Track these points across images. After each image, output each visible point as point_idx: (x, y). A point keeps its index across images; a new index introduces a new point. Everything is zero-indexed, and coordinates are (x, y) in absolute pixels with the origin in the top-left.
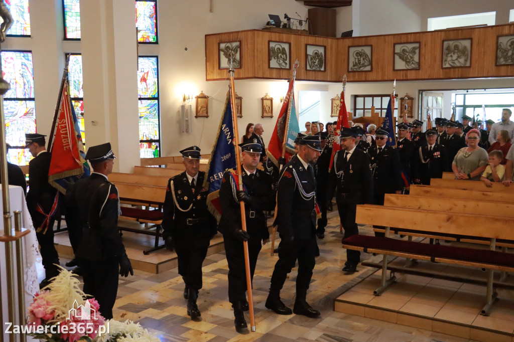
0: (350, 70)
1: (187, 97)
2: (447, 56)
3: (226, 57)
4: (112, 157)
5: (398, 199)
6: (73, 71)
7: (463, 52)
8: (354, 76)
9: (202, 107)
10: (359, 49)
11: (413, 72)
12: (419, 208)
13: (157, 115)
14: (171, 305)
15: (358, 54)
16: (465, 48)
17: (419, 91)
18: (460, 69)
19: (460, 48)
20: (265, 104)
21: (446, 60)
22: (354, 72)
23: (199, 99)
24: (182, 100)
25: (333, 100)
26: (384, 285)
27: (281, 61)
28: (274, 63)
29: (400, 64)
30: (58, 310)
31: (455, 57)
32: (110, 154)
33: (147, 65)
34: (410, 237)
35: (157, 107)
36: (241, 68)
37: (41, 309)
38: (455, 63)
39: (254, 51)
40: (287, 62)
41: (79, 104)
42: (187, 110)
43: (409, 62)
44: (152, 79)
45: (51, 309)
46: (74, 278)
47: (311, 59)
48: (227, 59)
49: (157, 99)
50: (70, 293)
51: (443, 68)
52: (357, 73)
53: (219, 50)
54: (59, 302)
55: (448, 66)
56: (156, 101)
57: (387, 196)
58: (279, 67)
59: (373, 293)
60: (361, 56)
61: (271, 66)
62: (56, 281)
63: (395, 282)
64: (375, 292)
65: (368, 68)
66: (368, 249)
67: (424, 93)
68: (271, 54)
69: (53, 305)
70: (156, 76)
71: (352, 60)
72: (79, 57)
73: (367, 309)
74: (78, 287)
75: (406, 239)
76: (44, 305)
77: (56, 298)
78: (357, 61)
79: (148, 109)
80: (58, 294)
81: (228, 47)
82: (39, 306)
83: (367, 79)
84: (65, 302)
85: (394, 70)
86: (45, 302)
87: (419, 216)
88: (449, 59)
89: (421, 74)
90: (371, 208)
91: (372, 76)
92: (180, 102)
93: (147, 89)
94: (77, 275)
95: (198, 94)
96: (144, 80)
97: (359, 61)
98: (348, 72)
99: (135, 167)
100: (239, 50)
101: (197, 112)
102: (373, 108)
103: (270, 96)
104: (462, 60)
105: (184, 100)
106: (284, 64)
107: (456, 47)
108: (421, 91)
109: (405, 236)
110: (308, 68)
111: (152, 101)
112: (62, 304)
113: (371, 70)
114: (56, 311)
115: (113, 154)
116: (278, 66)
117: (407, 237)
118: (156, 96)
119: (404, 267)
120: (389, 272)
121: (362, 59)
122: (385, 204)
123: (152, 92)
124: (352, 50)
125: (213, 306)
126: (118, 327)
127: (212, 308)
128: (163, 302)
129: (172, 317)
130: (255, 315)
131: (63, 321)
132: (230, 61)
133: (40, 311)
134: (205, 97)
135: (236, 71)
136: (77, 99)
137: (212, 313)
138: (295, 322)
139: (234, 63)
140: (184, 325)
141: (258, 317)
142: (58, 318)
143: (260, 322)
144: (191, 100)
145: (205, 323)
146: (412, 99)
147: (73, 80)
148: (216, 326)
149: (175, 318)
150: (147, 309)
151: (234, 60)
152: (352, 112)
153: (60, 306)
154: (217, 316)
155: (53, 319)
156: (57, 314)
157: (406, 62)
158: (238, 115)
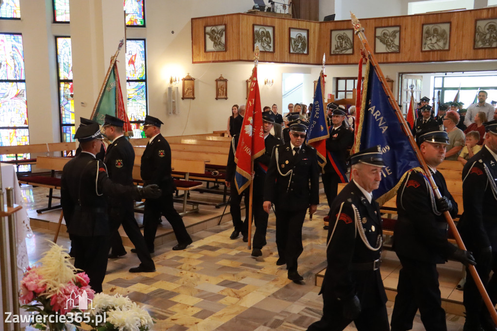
0: (332, 53)
1: (174, 79)
2: (426, 39)
3: (212, 40)
4: (100, 137)
6: (63, 53)
7: (442, 35)
8: (336, 59)
9: (188, 89)
10: (341, 33)
11: (394, 55)
13: (145, 96)
14: (159, 281)
15: (340, 37)
16: (444, 31)
17: (399, 73)
18: (439, 52)
19: (439, 31)
21: (425, 44)
23: (186, 81)
24: (169, 82)
25: (315, 82)
27: (265, 45)
29: (381, 48)
30: (50, 283)
31: (434, 40)
32: (98, 134)
33: (134, 48)
34: (389, 215)
35: (144, 89)
36: (226, 51)
38: (434, 46)
39: (239, 34)
40: (271, 45)
41: (69, 86)
42: (174, 92)
43: (390, 46)
44: (139, 61)
45: (43, 283)
46: (65, 253)
47: (295, 42)
48: (213, 42)
49: (145, 81)
50: (61, 267)
51: (422, 51)
53: (205, 33)
54: (50, 275)
55: (427, 49)
56: (144, 83)
58: (264, 50)
60: (342, 39)
62: (47, 255)
67: (404, 76)
68: (255, 37)
69: (45, 279)
70: (144, 59)
71: (334, 43)
72: (69, 40)
74: (68, 262)
75: (385, 216)
76: (36, 279)
77: (48, 272)
78: (339, 45)
79: (136, 91)
80: (49, 268)
81: (213, 30)
82: (31, 280)
83: (349, 62)
84: (56, 276)
85: (375, 53)
86: (37, 276)
88: (429, 42)
89: (401, 57)
91: (353, 59)
92: (166, 84)
93: (135, 71)
95: (185, 76)
96: (132, 62)
97: (341, 44)
98: (331, 55)
100: (224, 33)
101: (184, 93)
102: (354, 90)
104: (441, 44)
105: (171, 82)
106: (268, 47)
107: (436, 30)
108: (401, 74)
109: (385, 214)
110: (292, 51)
111: (140, 83)
112: (53, 278)
113: (353, 54)
114: (48, 284)
115: (101, 134)
116: (262, 49)
117: (387, 215)
118: (144, 78)
121: (344, 42)
123: (139, 75)
124: (334, 34)
125: (199, 280)
126: (107, 301)
127: (198, 283)
128: (152, 277)
129: (160, 292)
130: (240, 290)
131: (55, 294)
132: (216, 44)
133: (32, 284)
134: (191, 79)
135: (221, 54)
136: (67, 81)
137: (198, 288)
138: (278, 296)
139: (220, 46)
140: (172, 299)
141: (243, 292)
142: (50, 291)
143: (244, 296)
144: (177, 82)
145: (191, 297)
146: (392, 81)
147: (62, 62)
148: (202, 300)
149: (162, 293)
150: (135, 284)
151: (220, 43)
152: (334, 94)
153: (51, 280)
154: (203, 291)
155: (45, 292)
156: (49, 288)
157: (387, 45)
158: (224, 97)
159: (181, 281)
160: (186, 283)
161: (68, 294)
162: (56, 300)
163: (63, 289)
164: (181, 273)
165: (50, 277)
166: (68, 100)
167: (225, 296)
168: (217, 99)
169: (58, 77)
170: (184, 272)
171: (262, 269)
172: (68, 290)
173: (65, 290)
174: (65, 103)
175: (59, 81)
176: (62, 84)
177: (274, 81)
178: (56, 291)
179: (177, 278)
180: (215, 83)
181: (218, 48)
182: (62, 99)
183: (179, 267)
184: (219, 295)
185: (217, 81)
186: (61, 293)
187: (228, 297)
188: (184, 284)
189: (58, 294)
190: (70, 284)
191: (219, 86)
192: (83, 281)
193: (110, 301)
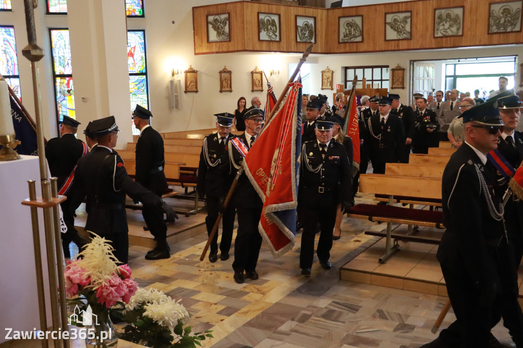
0: (341, 41)
1: (176, 71)
3: (215, 30)
4: (116, 130)
5: (399, 168)
6: (58, 47)
8: (345, 47)
9: (191, 82)
10: (350, 19)
11: (405, 42)
12: (421, 176)
13: (145, 90)
14: (177, 279)
15: (349, 25)
17: (411, 61)
18: (452, 38)
20: (254, 78)
22: (345, 43)
23: (188, 74)
24: (171, 75)
25: (323, 72)
26: (388, 253)
27: (271, 34)
28: (264, 36)
29: (392, 34)
30: (94, 275)
32: (114, 127)
33: (135, 39)
34: (411, 205)
35: (145, 83)
36: (230, 41)
37: (77, 275)
38: (447, 32)
39: (243, 23)
40: (277, 34)
41: (65, 81)
42: (176, 85)
43: (401, 32)
44: (139, 54)
45: (87, 275)
46: (108, 244)
48: (216, 32)
49: (146, 74)
50: (104, 259)
51: (435, 38)
52: (348, 44)
53: (208, 23)
54: (94, 267)
55: (440, 35)
56: (144, 77)
57: (388, 165)
58: (269, 39)
59: (378, 261)
60: (351, 26)
61: (261, 39)
62: (89, 247)
63: (398, 250)
64: (380, 260)
65: (359, 39)
66: (373, 217)
67: (415, 63)
68: (261, 25)
69: (88, 271)
70: (144, 51)
71: (343, 30)
72: (67, 32)
73: (373, 275)
75: (408, 207)
76: (79, 271)
77: (92, 264)
78: (347, 32)
79: (136, 85)
80: (92, 260)
81: (216, 19)
82: (74, 273)
83: (358, 51)
84: (99, 268)
85: (386, 40)
86: (80, 269)
87: (422, 184)
89: (413, 44)
90: (374, 177)
91: (363, 47)
92: (168, 77)
93: (134, 64)
94: (110, 241)
95: (187, 68)
96: (131, 55)
97: (350, 31)
98: (339, 43)
99: (128, 143)
100: (228, 22)
101: (186, 87)
102: (364, 80)
103: (260, 69)
105: (173, 75)
106: (273, 36)
108: (412, 62)
109: (407, 204)
110: (299, 40)
111: (140, 76)
112: (97, 270)
113: (362, 41)
114: (92, 276)
115: (117, 128)
116: (267, 38)
117: (409, 205)
118: (144, 71)
119: (407, 234)
120: (392, 240)
121: (353, 29)
122: (386, 172)
123: (139, 68)
124: (343, 21)
125: (219, 278)
126: (143, 295)
127: (218, 280)
128: (169, 276)
129: (180, 290)
130: (263, 286)
131: (100, 286)
132: (219, 34)
133: (76, 276)
134: (194, 72)
135: (225, 44)
136: (63, 76)
137: (218, 285)
138: (303, 291)
139: (223, 36)
140: (193, 297)
141: (266, 288)
142: (95, 283)
143: (268, 292)
144: (179, 74)
145: (213, 295)
146: (403, 70)
147: (57, 56)
148: (225, 297)
149: (183, 291)
150: (153, 283)
151: (223, 33)
152: (343, 84)
153: (95, 272)
154: (224, 288)
155: (90, 284)
156: (93, 280)
157: (398, 32)
158: (228, 89)
159: (200, 279)
160: (206, 281)
161: (112, 286)
162: (102, 292)
163: (108, 281)
164: (200, 271)
165: (94, 269)
166: (65, 96)
167: (248, 293)
168: (221, 91)
169: (54, 72)
170: (202, 270)
171: (283, 265)
172: (113, 281)
173: (110, 281)
174: (61, 99)
175: (55, 76)
176: (58, 80)
177: (280, 72)
178: (101, 283)
179: (196, 276)
180: (218, 75)
181: (222, 38)
182: (59, 95)
183: (197, 265)
184: (241, 291)
185: (220, 72)
186: (106, 284)
187: (251, 293)
188: (204, 282)
189: (103, 286)
190: (114, 276)
191: (223, 79)
192: (126, 273)
193: (146, 295)
